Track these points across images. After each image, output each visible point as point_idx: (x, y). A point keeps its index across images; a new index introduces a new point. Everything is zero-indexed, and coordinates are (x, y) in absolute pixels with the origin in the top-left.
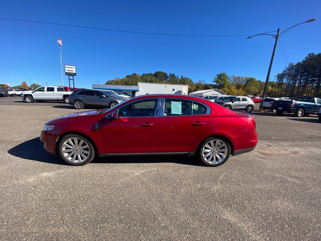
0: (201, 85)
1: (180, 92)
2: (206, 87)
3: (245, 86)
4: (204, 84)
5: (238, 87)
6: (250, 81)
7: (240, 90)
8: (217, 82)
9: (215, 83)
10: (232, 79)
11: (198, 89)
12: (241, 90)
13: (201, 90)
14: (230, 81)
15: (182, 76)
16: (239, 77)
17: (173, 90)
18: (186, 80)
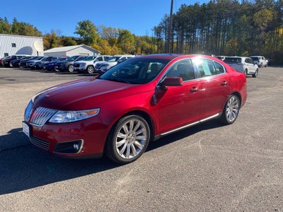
0: (57, 38)
1: (28, 50)
2: (66, 42)
3: (119, 41)
4: (60, 36)
5: (111, 43)
6: (124, 34)
7: (114, 46)
8: (82, 34)
9: (79, 36)
10: (101, 31)
11: (53, 45)
12: (116, 48)
13: (58, 47)
14: (99, 34)
15: (15, 20)
16: (110, 28)
17: (14, 45)
18: (26, 27)
